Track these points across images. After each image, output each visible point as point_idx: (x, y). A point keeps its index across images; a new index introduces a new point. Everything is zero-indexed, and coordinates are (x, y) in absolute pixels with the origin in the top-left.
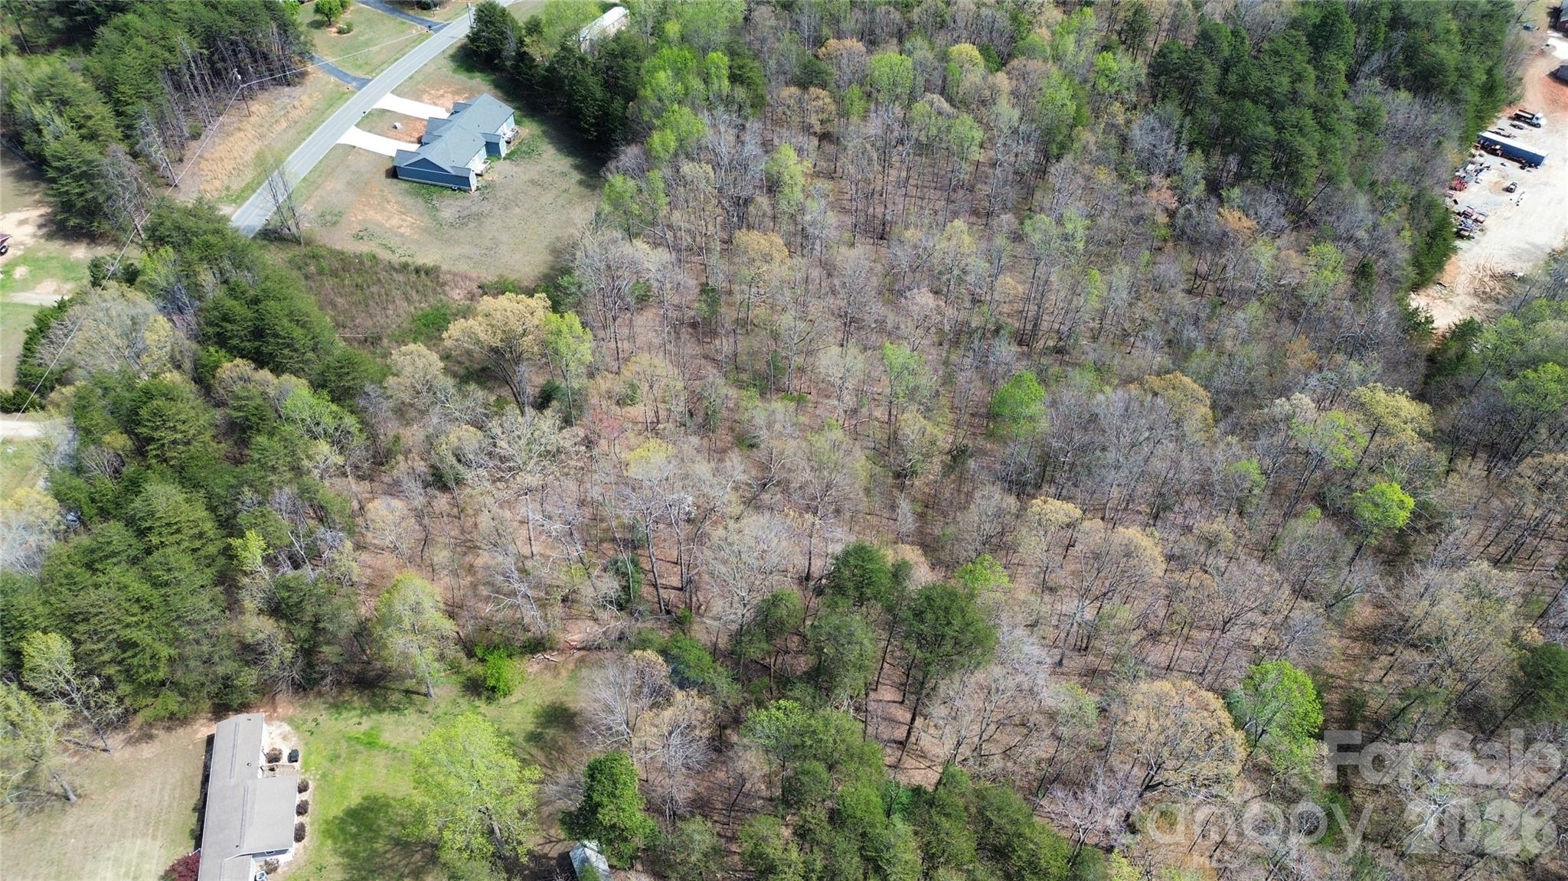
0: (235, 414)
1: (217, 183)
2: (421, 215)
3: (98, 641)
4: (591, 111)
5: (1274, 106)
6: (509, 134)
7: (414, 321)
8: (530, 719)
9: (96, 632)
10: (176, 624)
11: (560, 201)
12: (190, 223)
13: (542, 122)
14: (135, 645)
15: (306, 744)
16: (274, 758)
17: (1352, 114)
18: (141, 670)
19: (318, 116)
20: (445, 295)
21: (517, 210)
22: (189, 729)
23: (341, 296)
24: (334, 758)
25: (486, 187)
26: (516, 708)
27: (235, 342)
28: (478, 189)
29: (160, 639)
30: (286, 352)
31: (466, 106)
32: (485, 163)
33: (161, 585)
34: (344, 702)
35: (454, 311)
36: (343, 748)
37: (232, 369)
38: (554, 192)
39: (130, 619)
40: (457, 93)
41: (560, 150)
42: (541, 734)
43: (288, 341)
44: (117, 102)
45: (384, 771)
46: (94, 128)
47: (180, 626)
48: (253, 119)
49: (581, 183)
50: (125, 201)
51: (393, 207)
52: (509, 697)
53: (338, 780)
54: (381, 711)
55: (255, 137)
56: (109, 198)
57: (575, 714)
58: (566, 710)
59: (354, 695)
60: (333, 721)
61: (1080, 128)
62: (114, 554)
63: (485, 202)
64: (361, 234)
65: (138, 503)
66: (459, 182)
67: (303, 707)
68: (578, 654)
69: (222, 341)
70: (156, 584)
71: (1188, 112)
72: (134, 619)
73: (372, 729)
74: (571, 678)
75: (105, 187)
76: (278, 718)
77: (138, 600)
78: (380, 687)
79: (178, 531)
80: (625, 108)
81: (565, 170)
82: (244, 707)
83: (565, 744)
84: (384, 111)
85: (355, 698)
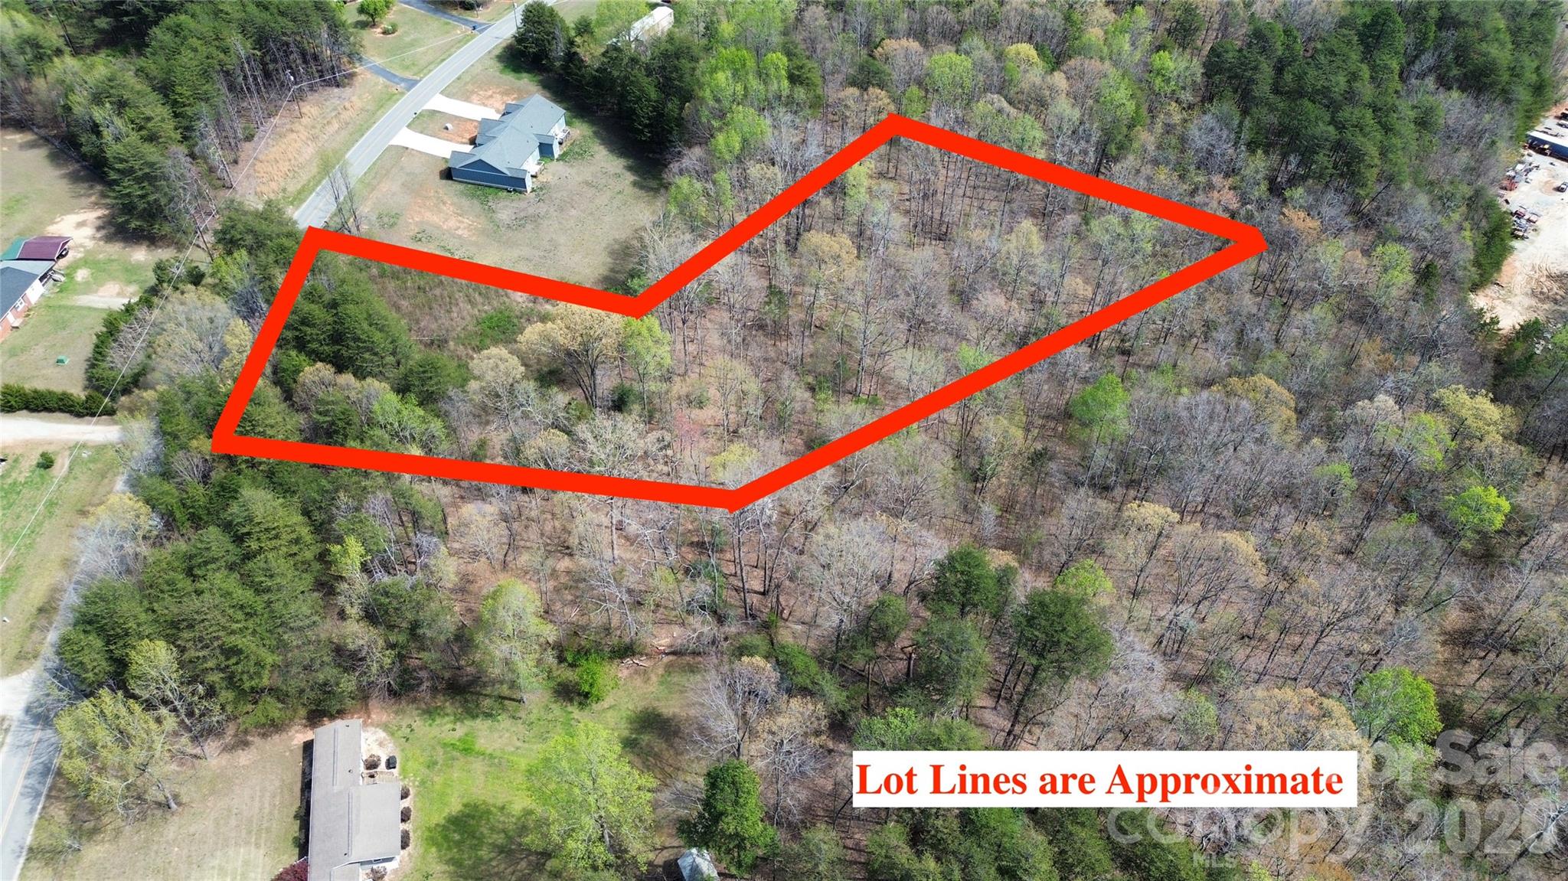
0: (322, 419)
1: (274, 185)
2: (478, 216)
3: (202, 648)
4: (644, 112)
5: (1333, 107)
6: (561, 135)
7: (478, 323)
8: (624, 725)
9: (201, 639)
10: (280, 630)
11: (616, 203)
12: (263, 227)
13: (592, 123)
14: (239, 652)
15: (403, 750)
16: (372, 765)
17: (1412, 114)
18: (245, 677)
19: (370, 117)
20: (509, 298)
21: (573, 212)
22: (284, 736)
23: (404, 298)
24: (431, 764)
25: (541, 189)
26: (610, 713)
27: (314, 346)
28: (533, 190)
29: (264, 645)
30: (367, 356)
31: (518, 107)
32: (539, 164)
33: (263, 591)
34: (437, 708)
35: (518, 313)
36: (440, 755)
37: (314, 373)
38: (609, 194)
39: (235, 626)
40: (506, 93)
41: (612, 151)
42: (635, 739)
43: (368, 344)
44: (175, 103)
45: (483, 778)
46: (154, 130)
47: (285, 633)
48: (304, 120)
49: (635, 184)
50: (186, 203)
51: (448, 209)
52: (601, 703)
53: (437, 787)
54: (474, 717)
55: (308, 139)
56: (171, 200)
57: (668, 720)
58: (659, 715)
59: (446, 701)
60: (428, 728)
61: (1139, 127)
62: (214, 560)
63: (541, 204)
64: (419, 236)
65: (234, 508)
66: (515, 184)
67: (396, 713)
68: (666, 659)
69: (301, 344)
70: (259, 591)
71: (1245, 112)
72: (239, 625)
73: (466, 735)
74: (661, 683)
75: (167, 189)
76: (372, 724)
77: (242, 607)
78: (472, 693)
79: (277, 537)
80: (682, 108)
81: (618, 171)
82: (341, 713)
83: (661, 751)
84: (434, 112)
85: (447, 704)
